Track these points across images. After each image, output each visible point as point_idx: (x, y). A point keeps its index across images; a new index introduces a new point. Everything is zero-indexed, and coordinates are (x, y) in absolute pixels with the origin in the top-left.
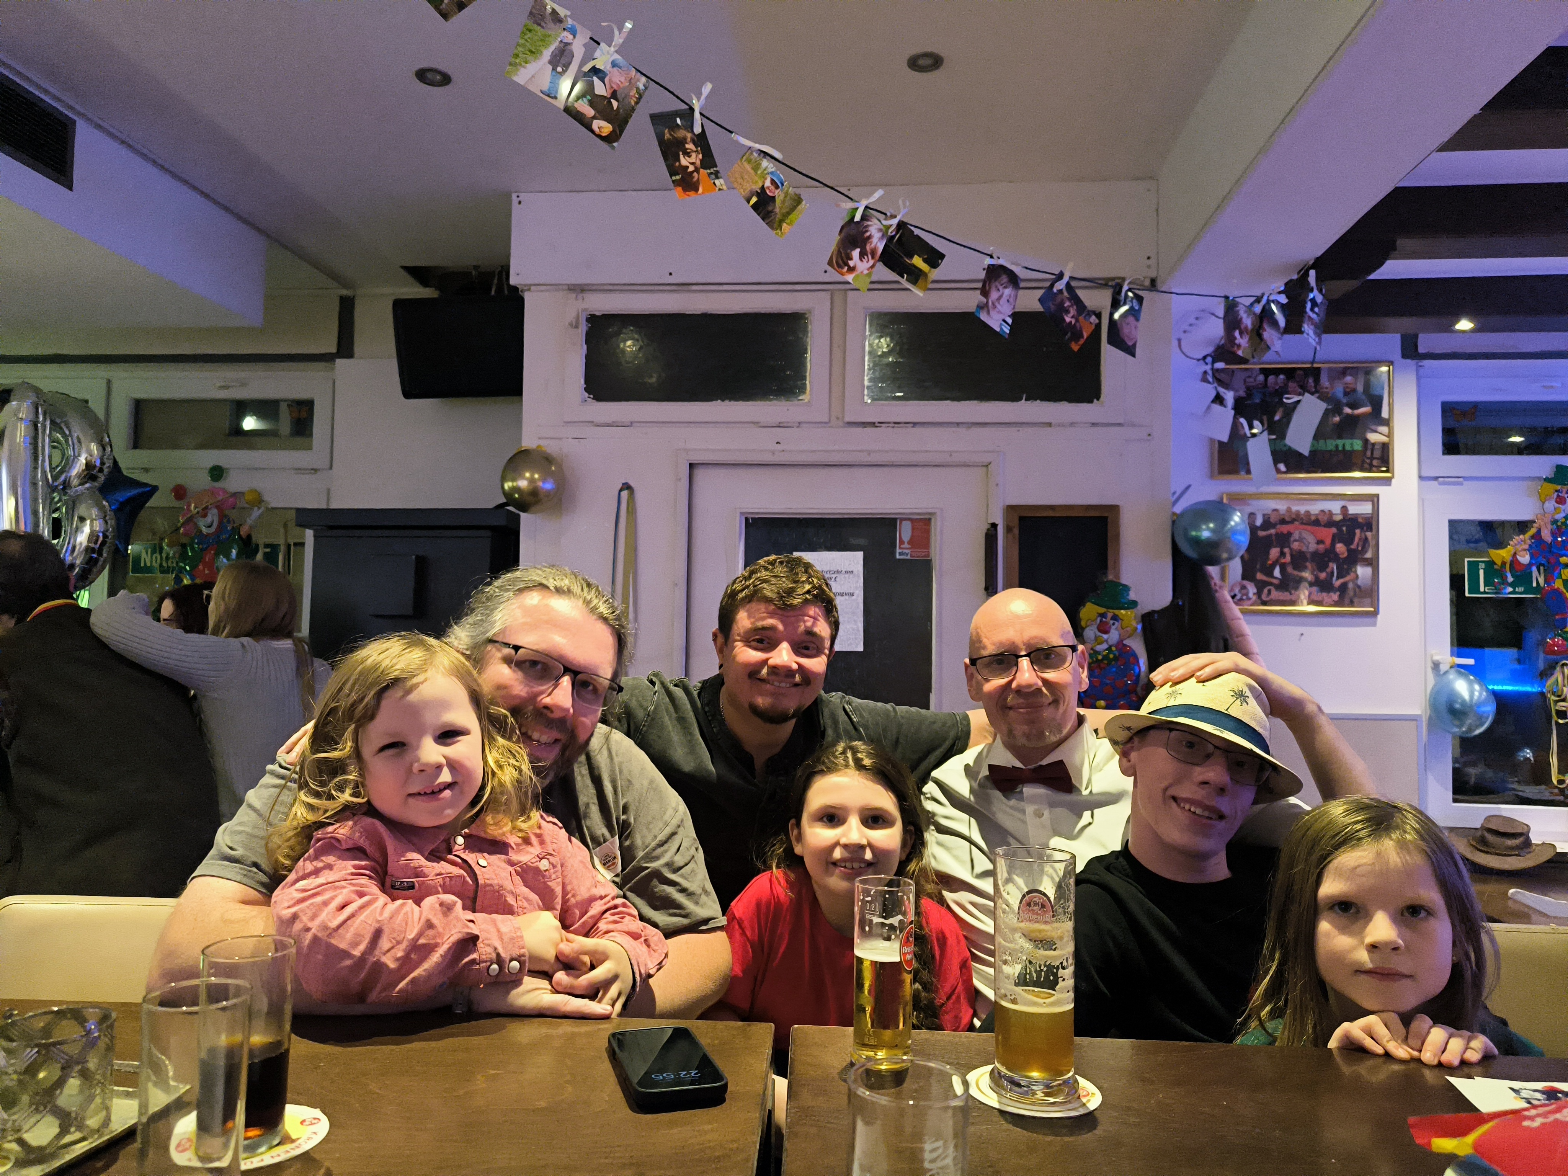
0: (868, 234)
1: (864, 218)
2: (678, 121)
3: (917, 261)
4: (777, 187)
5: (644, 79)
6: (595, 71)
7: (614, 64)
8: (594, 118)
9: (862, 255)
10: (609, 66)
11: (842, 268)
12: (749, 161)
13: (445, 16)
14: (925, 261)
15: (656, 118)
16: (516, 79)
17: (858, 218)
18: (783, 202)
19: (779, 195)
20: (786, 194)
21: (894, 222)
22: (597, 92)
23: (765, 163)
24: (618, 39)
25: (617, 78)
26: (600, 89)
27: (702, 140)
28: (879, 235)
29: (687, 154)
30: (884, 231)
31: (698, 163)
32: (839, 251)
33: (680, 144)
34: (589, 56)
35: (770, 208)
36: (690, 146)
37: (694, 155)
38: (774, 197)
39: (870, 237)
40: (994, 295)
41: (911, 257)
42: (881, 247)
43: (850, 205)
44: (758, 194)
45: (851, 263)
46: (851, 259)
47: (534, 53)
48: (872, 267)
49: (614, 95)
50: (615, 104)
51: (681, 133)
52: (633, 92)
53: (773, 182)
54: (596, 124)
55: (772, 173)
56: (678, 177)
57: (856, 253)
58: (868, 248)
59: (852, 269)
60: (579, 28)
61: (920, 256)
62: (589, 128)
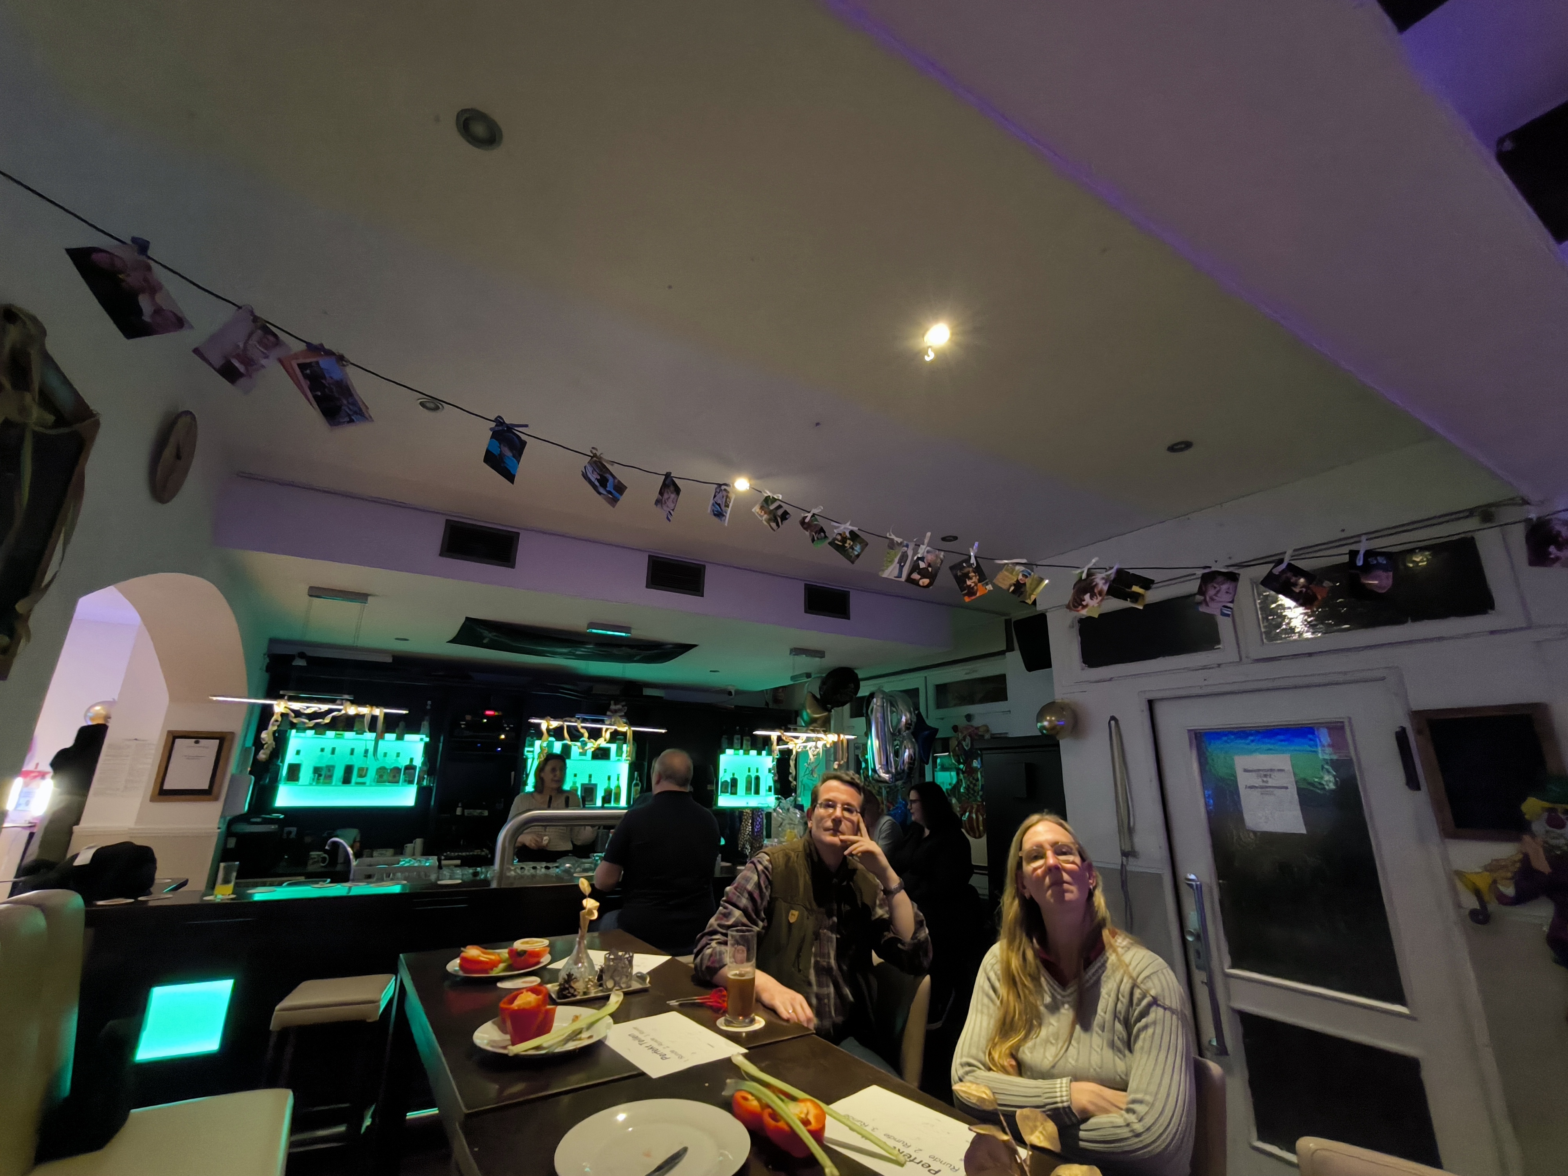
0: (1094, 583)
1: (1089, 574)
2: (964, 565)
3: (1136, 589)
4: (1027, 577)
5: (942, 553)
6: (919, 559)
7: (928, 552)
8: (920, 579)
9: (1091, 598)
10: (925, 553)
11: (1077, 607)
12: (1007, 570)
13: (853, 562)
14: (1141, 587)
15: (952, 568)
16: (883, 576)
17: (1084, 576)
18: (1031, 584)
19: (1028, 581)
20: (1033, 580)
21: (1113, 571)
22: (921, 567)
23: (1018, 568)
24: (926, 541)
25: (930, 558)
26: (922, 565)
27: (978, 570)
28: (1104, 581)
29: (970, 578)
30: (1106, 580)
31: (977, 581)
32: (1074, 599)
33: (967, 576)
34: (915, 552)
35: (1022, 590)
36: (972, 574)
37: (974, 578)
38: (1025, 584)
39: (1097, 584)
40: (1211, 592)
41: (1131, 587)
42: (1106, 588)
43: (1079, 571)
44: (1014, 585)
45: (1084, 603)
46: (1084, 600)
47: (891, 562)
48: (1101, 601)
49: (929, 565)
50: (930, 569)
51: (966, 570)
52: (939, 561)
53: (1024, 575)
54: (921, 583)
55: (1023, 571)
56: (966, 592)
57: (1087, 597)
58: (1096, 591)
59: (1084, 607)
60: (909, 544)
61: (1136, 585)
62: (918, 585)
